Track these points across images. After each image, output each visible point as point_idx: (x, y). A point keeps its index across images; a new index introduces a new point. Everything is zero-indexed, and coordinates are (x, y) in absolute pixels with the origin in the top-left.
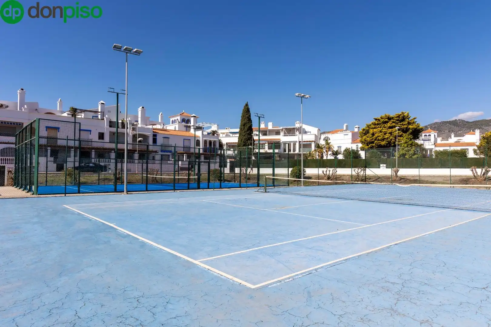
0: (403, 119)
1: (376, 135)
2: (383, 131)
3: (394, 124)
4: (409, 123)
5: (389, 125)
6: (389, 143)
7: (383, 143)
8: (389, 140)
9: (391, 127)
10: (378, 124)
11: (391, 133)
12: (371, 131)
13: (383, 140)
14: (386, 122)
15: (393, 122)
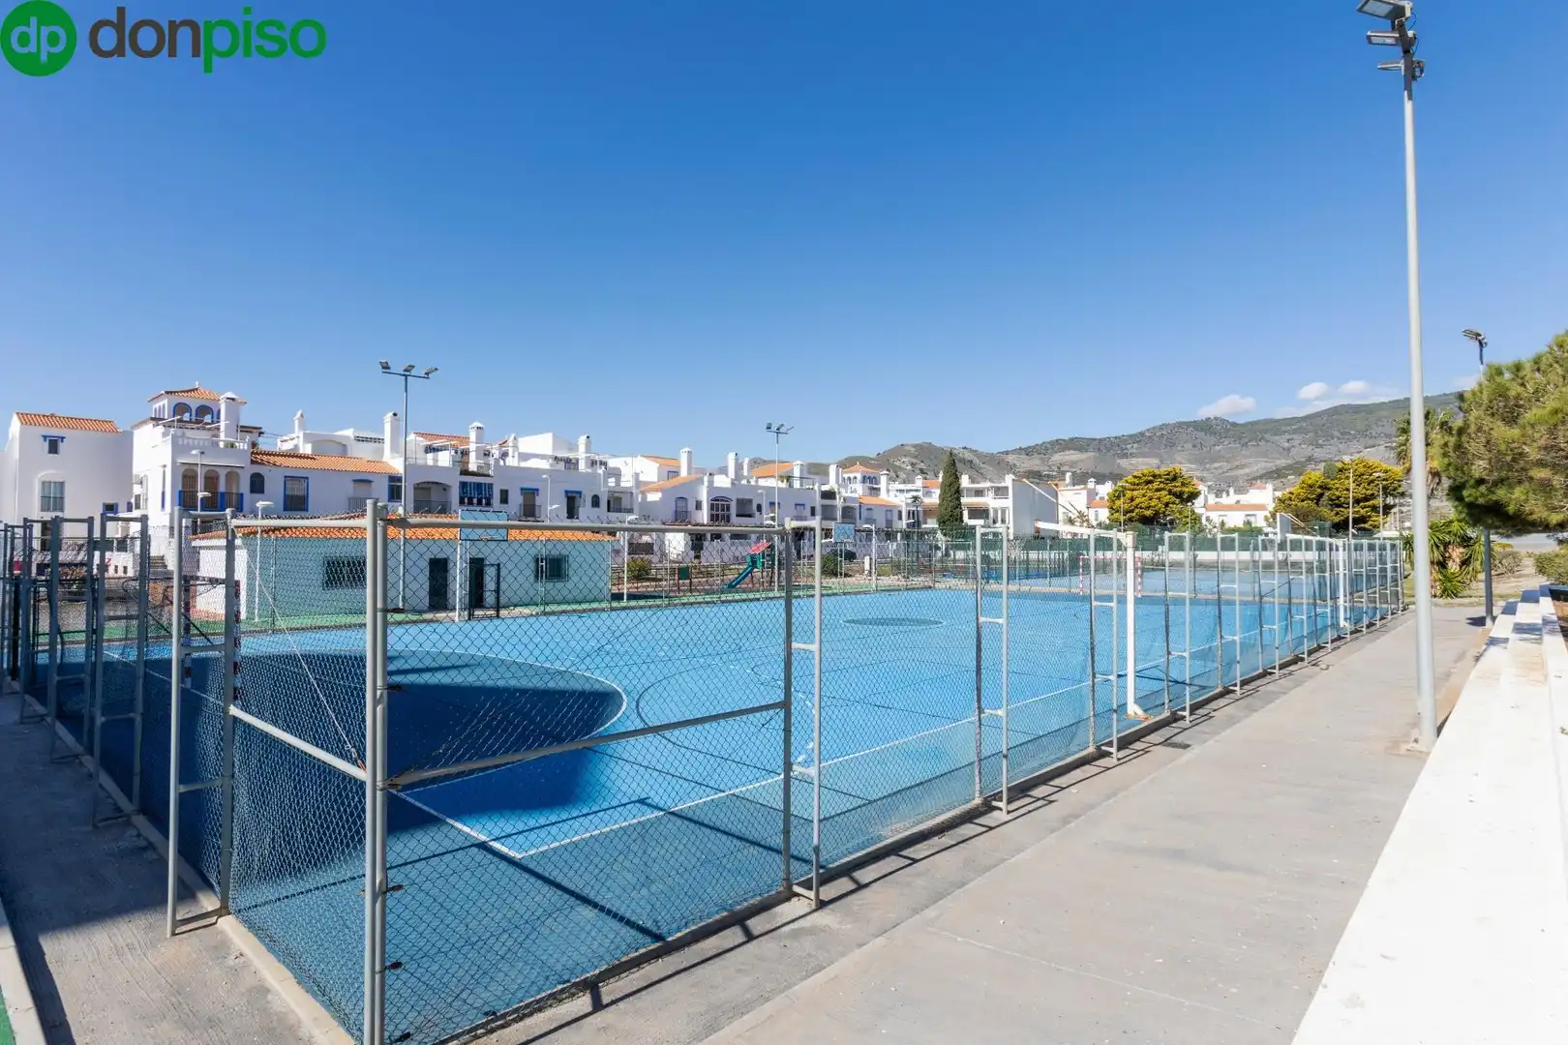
0: (1175, 479)
1: (1137, 501)
2: (1149, 495)
3: (1162, 486)
4: (1183, 484)
5: (1155, 485)
6: (1157, 513)
7: (1148, 513)
8: (1157, 508)
9: (1158, 490)
10: (1138, 485)
11: (1159, 498)
12: (1129, 494)
13: (1148, 508)
14: (1150, 482)
15: (1161, 482)
